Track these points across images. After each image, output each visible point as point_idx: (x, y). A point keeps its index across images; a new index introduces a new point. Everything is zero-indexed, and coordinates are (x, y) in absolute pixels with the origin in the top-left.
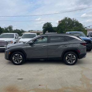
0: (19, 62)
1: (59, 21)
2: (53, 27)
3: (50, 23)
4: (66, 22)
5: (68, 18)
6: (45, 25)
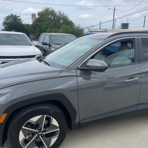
2: (24, 25)
6: (8, 18)
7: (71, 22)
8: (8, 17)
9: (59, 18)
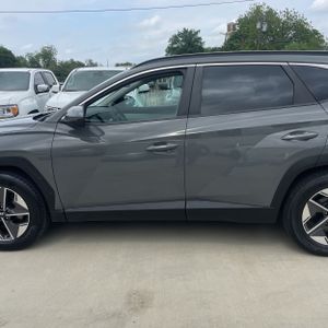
0: (15, 233)
1: (229, 26)
3: (197, 33)
4: (258, 26)
5: (265, 9)
7: (316, 32)
8: (175, 37)
9: (285, 27)
